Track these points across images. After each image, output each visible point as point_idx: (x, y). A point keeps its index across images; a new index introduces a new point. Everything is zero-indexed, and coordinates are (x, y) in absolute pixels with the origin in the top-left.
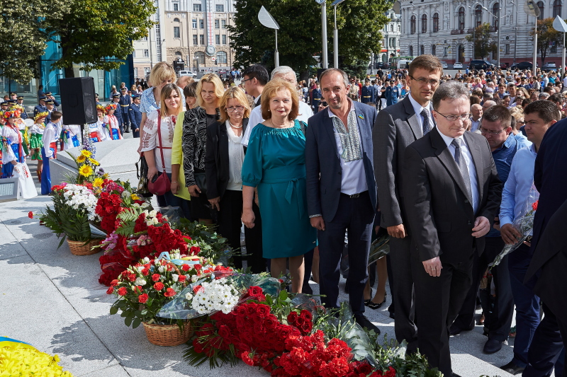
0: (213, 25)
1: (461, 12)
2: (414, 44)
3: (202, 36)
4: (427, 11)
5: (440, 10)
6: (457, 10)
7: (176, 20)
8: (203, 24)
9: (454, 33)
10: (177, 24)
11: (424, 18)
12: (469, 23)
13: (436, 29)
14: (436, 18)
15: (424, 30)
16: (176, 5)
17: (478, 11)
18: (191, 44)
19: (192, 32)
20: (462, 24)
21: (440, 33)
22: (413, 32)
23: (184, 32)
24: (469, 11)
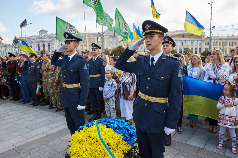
1: (39, 45)
5: (32, 45)
6: (37, 45)
12: (42, 49)
17: (44, 46)
20: (39, 49)
24: (41, 45)
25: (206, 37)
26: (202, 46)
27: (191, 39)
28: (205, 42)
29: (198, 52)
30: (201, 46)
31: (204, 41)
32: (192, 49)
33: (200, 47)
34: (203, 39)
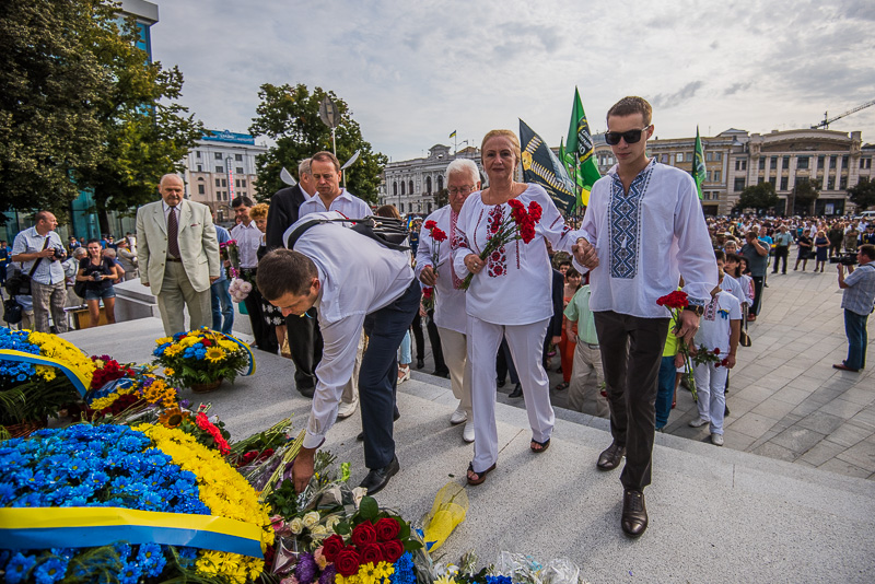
0: (235, 184)
1: (429, 181)
2: (397, 202)
3: (225, 193)
4: (405, 179)
5: (414, 179)
6: (425, 179)
7: (201, 179)
8: (225, 183)
9: (424, 195)
10: (201, 183)
11: (403, 183)
12: (435, 188)
13: (412, 192)
14: (411, 183)
15: (403, 193)
16: (200, 167)
17: (440, 181)
18: (215, 200)
19: (216, 189)
20: (429, 189)
21: (414, 195)
22: (395, 194)
23: (207, 189)
24: (434, 179)
25: (862, 145)
26: (851, 170)
27: (818, 153)
28: (859, 160)
29: (837, 188)
30: (848, 171)
31: (855, 158)
32: (820, 179)
33: (845, 173)
34: (853, 152)
